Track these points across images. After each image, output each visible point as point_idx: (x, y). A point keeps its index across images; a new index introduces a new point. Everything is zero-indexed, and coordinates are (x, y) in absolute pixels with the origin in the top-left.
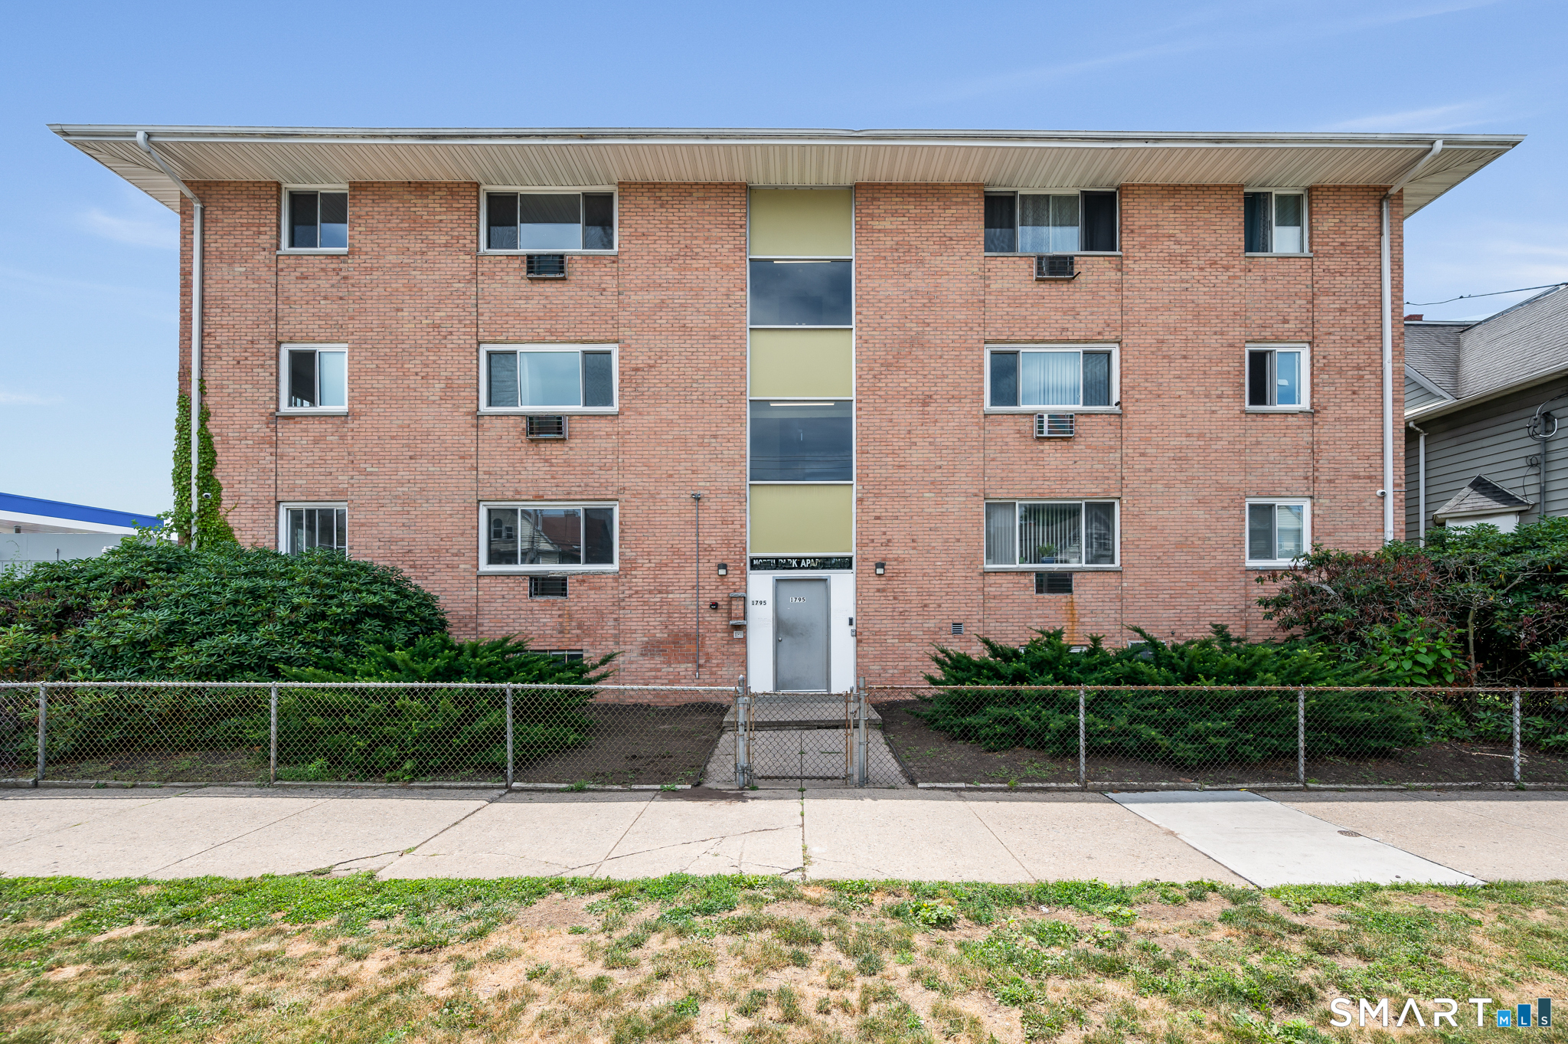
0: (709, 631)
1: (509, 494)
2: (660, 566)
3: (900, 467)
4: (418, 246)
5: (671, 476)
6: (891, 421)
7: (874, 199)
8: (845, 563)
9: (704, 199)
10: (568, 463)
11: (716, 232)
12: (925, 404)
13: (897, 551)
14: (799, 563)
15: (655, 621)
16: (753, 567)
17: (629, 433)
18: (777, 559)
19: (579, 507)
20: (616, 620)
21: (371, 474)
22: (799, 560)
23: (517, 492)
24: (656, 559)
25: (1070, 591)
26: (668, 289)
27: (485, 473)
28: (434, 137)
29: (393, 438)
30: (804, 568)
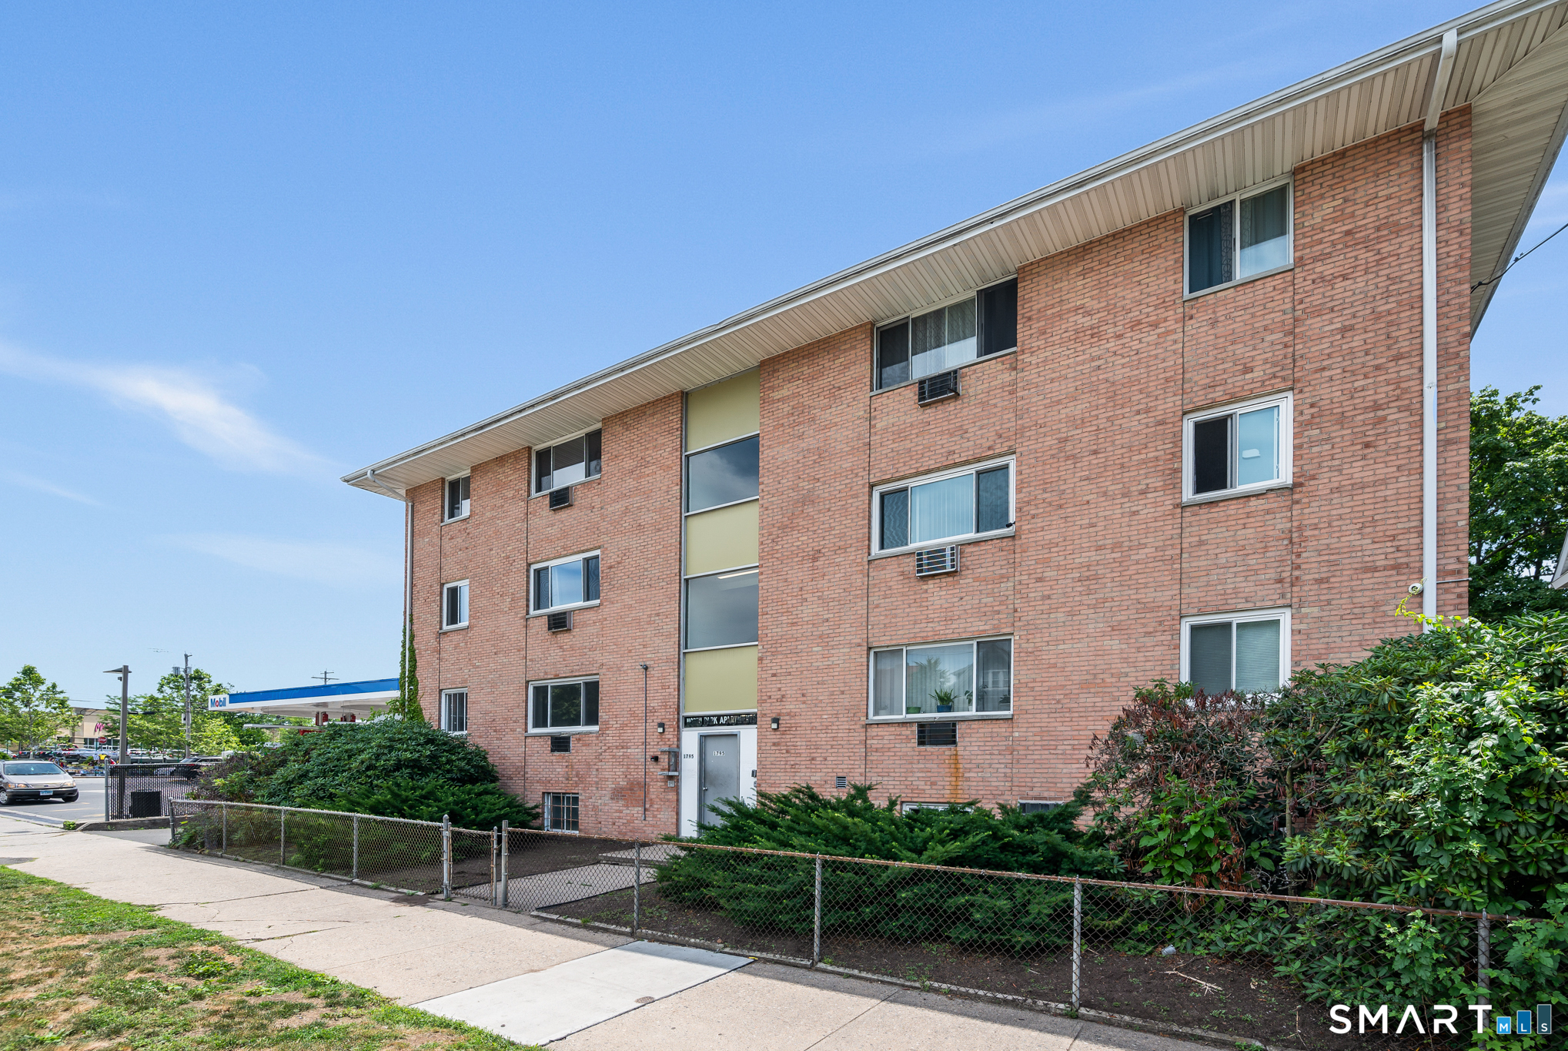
0: (652, 780)
1: (542, 675)
2: (624, 726)
3: (793, 624)
4: (499, 502)
5: (630, 651)
6: (786, 580)
7: (775, 371)
8: (750, 720)
9: (654, 414)
10: (572, 648)
11: (661, 440)
12: (815, 559)
13: (790, 706)
14: (718, 720)
15: (619, 771)
16: (686, 725)
17: (606, 619)
18: (703, 717)
19: (580, 680)
20: (597, 770)
21: (478, 667)
22: (719, 717)
23: (546, 673)
24: (621, 720)
25: (954, 742)
26: (630, 497)
27: (531, 660)
28: (482, 428)
29: (487, 641)
30: (722, 724)
